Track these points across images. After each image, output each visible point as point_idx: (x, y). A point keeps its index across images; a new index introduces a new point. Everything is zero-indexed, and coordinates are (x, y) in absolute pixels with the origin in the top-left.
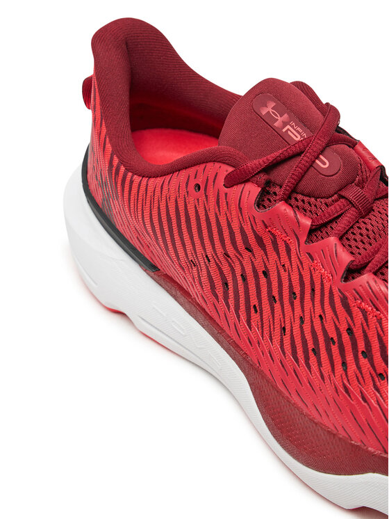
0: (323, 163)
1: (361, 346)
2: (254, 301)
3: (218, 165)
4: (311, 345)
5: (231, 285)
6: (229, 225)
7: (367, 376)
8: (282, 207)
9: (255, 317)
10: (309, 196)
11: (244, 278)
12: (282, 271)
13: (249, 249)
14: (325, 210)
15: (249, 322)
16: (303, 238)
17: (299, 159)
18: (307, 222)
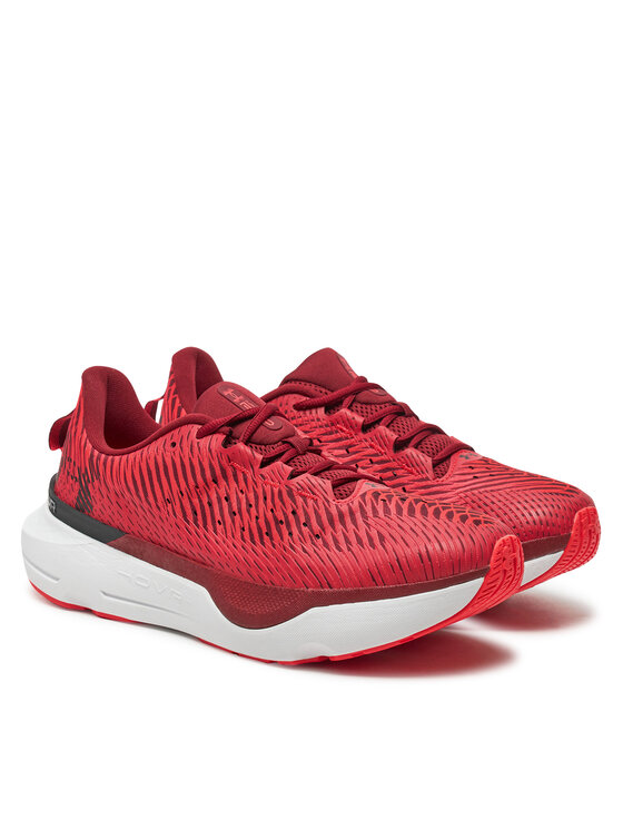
0: (271, 423)
1: (303, 520)
2: (218, 517)
3: (190, 426)
4: (264, 530)
5: (199, 512)
6: (200, 463)
7: (308, 538)
8: (241, 446)
9: (220, 528)
10: (260, 444)
11: (210, 504)
12: (240, 494)
13: (215, 481)
14: (272, 451)
15: (215, 531)
16: (257, 467)
17: (249, 422)
18: (260, 457)
